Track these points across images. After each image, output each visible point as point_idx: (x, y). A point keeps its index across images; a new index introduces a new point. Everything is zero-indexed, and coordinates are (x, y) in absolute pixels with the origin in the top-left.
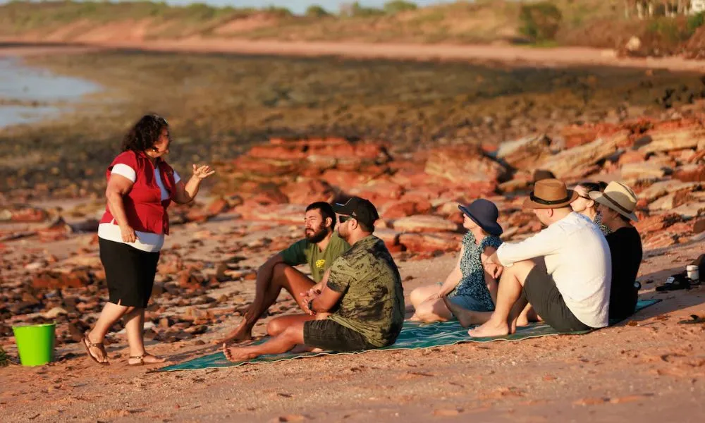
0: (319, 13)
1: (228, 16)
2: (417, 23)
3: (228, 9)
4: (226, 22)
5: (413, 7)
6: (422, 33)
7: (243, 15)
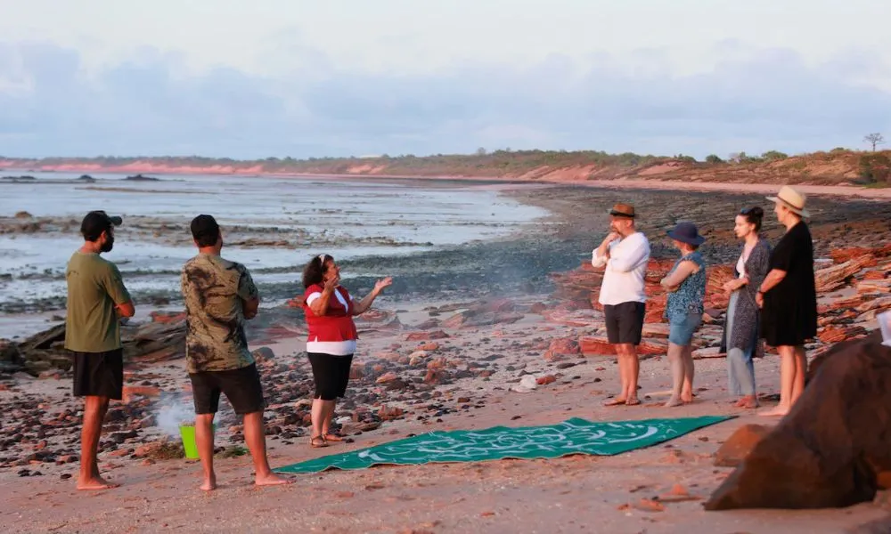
0: (714, 160)
1: (649, 162)
2: (786, 168)
3: (650, 157)
4: (647, 167)
5: (784, 156)
6: (787, 176)
7: (660, 162)
